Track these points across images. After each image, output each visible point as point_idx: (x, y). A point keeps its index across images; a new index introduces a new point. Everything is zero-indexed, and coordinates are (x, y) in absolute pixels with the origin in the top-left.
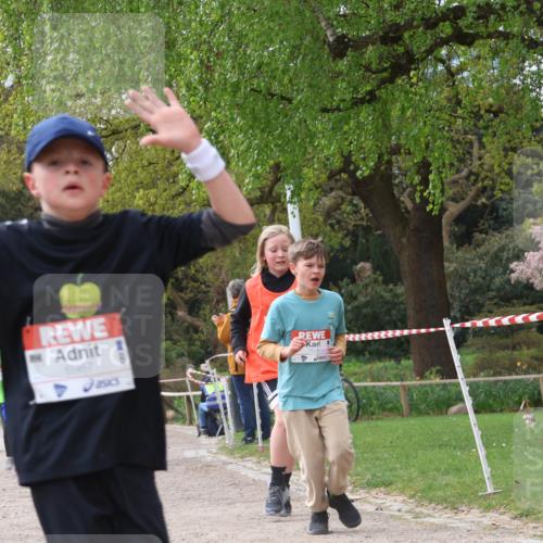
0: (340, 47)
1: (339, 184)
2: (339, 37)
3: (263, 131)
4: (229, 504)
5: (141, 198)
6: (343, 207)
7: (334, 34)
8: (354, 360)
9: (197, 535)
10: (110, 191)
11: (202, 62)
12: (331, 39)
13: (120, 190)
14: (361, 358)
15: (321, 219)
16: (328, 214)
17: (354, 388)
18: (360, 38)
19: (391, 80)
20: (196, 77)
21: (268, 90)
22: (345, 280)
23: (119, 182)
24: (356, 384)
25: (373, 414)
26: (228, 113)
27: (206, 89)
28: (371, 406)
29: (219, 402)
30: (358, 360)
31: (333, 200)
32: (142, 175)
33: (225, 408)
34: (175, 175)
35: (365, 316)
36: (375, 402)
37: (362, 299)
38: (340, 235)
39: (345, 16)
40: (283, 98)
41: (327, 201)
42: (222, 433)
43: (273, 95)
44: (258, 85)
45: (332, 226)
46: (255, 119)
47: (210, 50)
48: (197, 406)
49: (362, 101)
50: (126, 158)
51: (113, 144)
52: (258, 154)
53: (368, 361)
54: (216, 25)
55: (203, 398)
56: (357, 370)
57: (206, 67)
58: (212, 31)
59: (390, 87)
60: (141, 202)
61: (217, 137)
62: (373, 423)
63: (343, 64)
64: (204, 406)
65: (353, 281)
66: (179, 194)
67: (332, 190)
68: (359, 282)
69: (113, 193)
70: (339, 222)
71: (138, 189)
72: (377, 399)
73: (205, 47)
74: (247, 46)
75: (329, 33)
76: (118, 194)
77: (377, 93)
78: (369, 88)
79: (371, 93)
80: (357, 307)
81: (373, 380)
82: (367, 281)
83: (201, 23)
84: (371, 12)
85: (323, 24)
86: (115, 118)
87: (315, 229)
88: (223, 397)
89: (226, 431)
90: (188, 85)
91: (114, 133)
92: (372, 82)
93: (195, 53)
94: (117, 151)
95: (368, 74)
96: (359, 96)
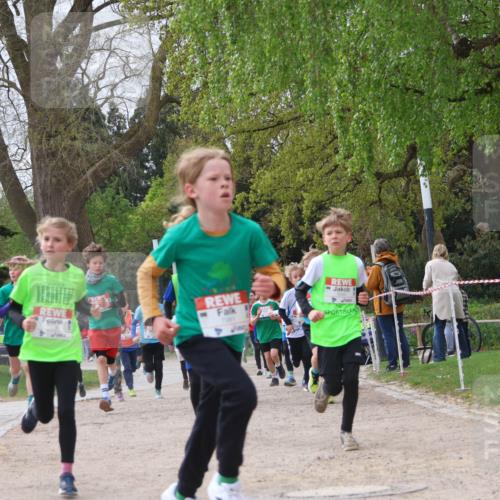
0: (463, 49)
1: (462, 159)
2: (462, 40)
3: (400, 119)
4: (378, 419)
5: (301, 176)
6: (465, 178)
7: (457, 37)
8: (475, 302)
10: (277, 170)
11: (350, 65)
12: (455, 42)
13: (285, 169)
14: (481, 299)
15: (447, 188)
16: (453, 184)
17: (477, 324)
18: (479, 41)
20: (346, 77)
21: (405, 85)
22: (467, 237)
23: (284, 163)
24: (478, 321)
25: (493, 345)
26: (372, 105)
27: (355, 86)
28: (491, 338)
29: (367, 337)
30: (479, 302)
31: (456, 173)
32: (302, 157)
33: (372, 342)
34: (330, 157)
35: (484, 266)
36: (494, 335)
37: (481, 252)
38: (463, 201)
39: (466, 22)
40: (416, 91)
41: (452, 174)
42: (370, 362)
43: (408, 89)
44: (397, 82)
45: (456, 194)
46: (394, 109)
47: (357, 54)
49: (482, 92)
50: (289, 143)
51: (278, 133)
52: (398, 138)
53: (487, 303)
54: (361, 34)
56: (478, 309)
57: (353, 68)
58: (358, 39)
60: (301, 179)
61: (364, 124)
62: (493, 352)
63: (465, 63)
65: (474, 238)
66: (332, 171)
67: (455, 164)
68: (478, 239)
69: (280, 172)
70: (461, 190)
71: (298, 168)
72: (496, 333)
73: (352, 52)
74: (387, 50)
75: (453, 37)
76: (283, 173)
77: (494, 85)
78: (487, 81)
79: (489, 84)
80: (477, 259)
81: (492, 318)
82: (485, 238)
83: (349, 33)
84: (488, 19)
85: (449, 29)
86: (280, 111)
87: (442, 197)
88: (370, 334)
89: (373, 360)
90: (339, 84)
91: (280, 124)
92: (490, 76)
93: (344, 58)
94: (281, 138)
95: (486, 69)
96: (479, 88)
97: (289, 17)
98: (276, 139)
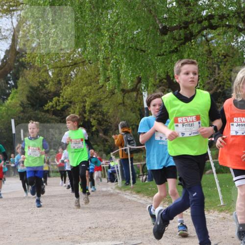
0: (164, 31)
1: (163, 84)
2: (164, 27)
3: (134, 63)
4: (119, 209)
5: (85, 90)
7: (162, 25)
9: (107, 221)
11: (110, 37)
12: (161, 28)
13: (77, 86)
18: (172, 27)
19: (184, 43)
20: (108, 42)
21: (136, 47)
23: (77, 83)
26: (120, 56)
27: (112, 47)
29: (116, 169)
32: (86, 81)
33: (118, 171)
34: (98, 81)
39: (166, 18)
40: (141, 50)
42: (117, 181)
43: (138, 49)
44: (132, 46)
46: (131, 59)
47: (113, 32)
49: (173, 52)
50: (80, 74)
51: (75, 68)
52: (132, 73)
54: (116, 22)
55: (109, 167)
58: (114, 24)
59: (183, 46)
61: (116, 65)
63: (166, 37)
64: (110, 171)
66: (100, 88)
67: (160, 86)
69: (75, 88)
71: (84, 86)
73: (111, 31)
75: (160, 25)
77: (179, 49)
78: (176, 46)
79: (176, 48)
83: (110, 21)
84: (176, 17)
85: (157, 22)
86: (75, 58)
88: (117, 167)
89: (118, 180)
90: (105, 46)
91: (75, 64)
92: (177, 44)
93: (107, 33)
94: (76, 71)
95: (175, 41)
96: (172, 50)
97: (80, 13)
98: (73, 71)
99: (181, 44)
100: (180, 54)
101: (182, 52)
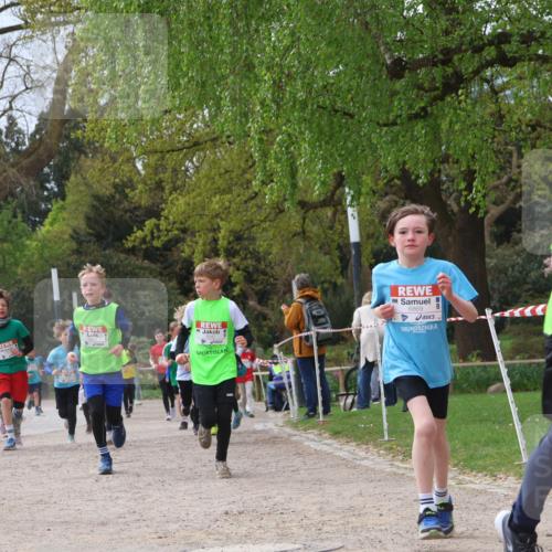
0: (397, 69)
1: (393, 189)
2: (396, 60)
3: (327, 143)
4: (294, 471)
5: (217, 203)
7: (392, 57)
9: (265, 498)
10: (191, 195)
11: (274, 83)
12: (389, 62)
13: (200, 194)
15: (377, 220)
18: (415, 61)
19: (442, 98)
20: (270, 96)
21: (333, 107)
23: (199, 187)
26: (297, 127)
27: (279, 106)
29: (285, 381)
31: (387, 203)
32: (220, 182)
33: (290, 386)
34: (249, 182)
39: (401, 41)
40: (345, 114)
41: (382, 204)
42: (287, 408)
43: (336, 111)
44: (324, 103)
46: (321, 132)
47: (282, 72)
48: (265, 385)
49: (416, 116)
50: (206, 166)
51: (194, 154)
52: (323, 163)
54: (287, 49)
55: (271, 377)
57: (278, 86)
58: (284, 54)
59: (440, 103)
60: (217, 206)
61: (287, 148)
63: (399, 85)
64: (271, 385)
66: (251, 199)
67: (386, 194)
69: (194, 198)
71: (215, 194)
73: (277, 69)
75: (387, 56)
76: (198, 198)
77: (429, 109)
78: (422, 105)
79: (424, 109)
83: (274, 48)
84: (424, 38)
85: (382, 48)
86: (196, 130)
87: (371, 230)
88: (289, 377)
89: (291, 406)
90: (262, 104)
91: (196, 145)
92: (425, 99)
93: (268, 74)
94: (198, 161)
95: (421, 92)
96: (413, 112)
97: (207, 28)
98: (191, 161)
99: (435, 99)
100: (431, 121)
101: (437, 117)
